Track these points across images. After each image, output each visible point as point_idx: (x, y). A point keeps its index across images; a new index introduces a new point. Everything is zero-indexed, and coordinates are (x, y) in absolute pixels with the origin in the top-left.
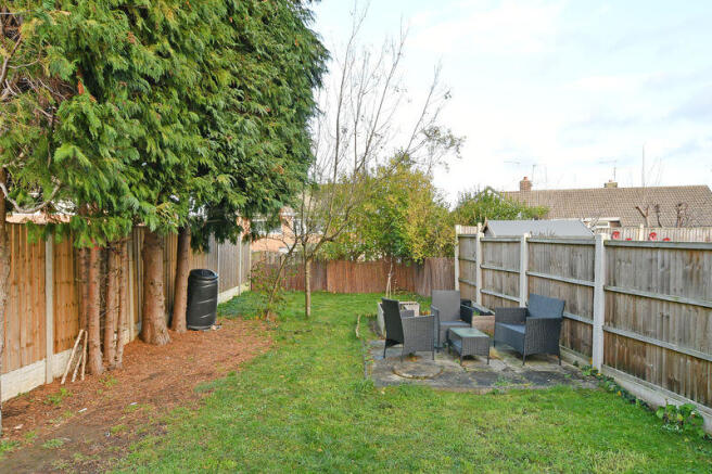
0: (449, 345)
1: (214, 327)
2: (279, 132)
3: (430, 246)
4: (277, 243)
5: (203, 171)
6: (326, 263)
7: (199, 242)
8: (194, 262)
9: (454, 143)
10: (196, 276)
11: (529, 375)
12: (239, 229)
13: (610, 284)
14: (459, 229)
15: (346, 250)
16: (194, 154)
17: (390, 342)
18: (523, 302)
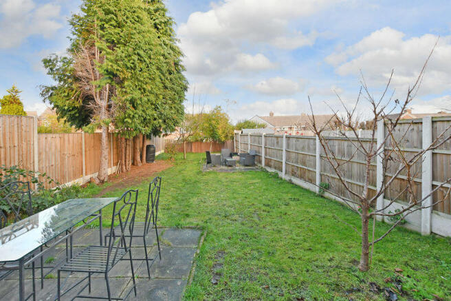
0: (225, 163)
1: (154, 162)
2: (175, 107)
4: (174, 137)
5: (155, 119)
6: (191, 143)
7: (149, 137)
8: (148, 143)
10: (148, 147)
11: (246, 169)
12: (161, 132)
14: (235, 131)
15: (199, 139)
16: (153, 115)
17: (208, 163)
18: (249, 152)
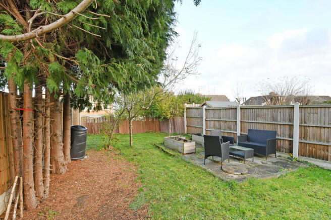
1: (86, 157)
13: (302, 123)
14: (187, 105)
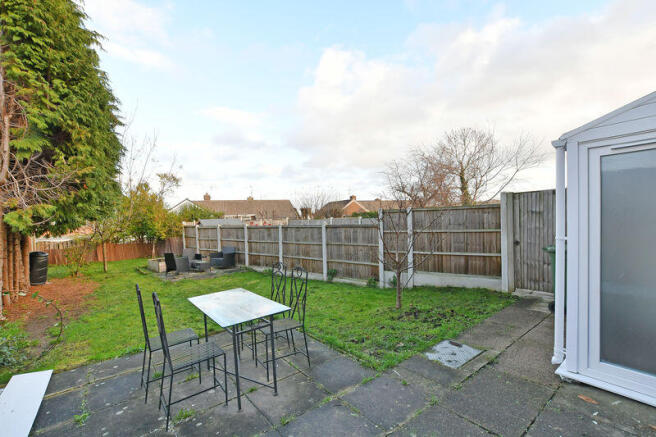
3: (169, 232)
9: (175, 180)
10: (34, 256)
13: (249, 240)
14: (184, 223)
17: (169, 270)
18: (219, 250)
